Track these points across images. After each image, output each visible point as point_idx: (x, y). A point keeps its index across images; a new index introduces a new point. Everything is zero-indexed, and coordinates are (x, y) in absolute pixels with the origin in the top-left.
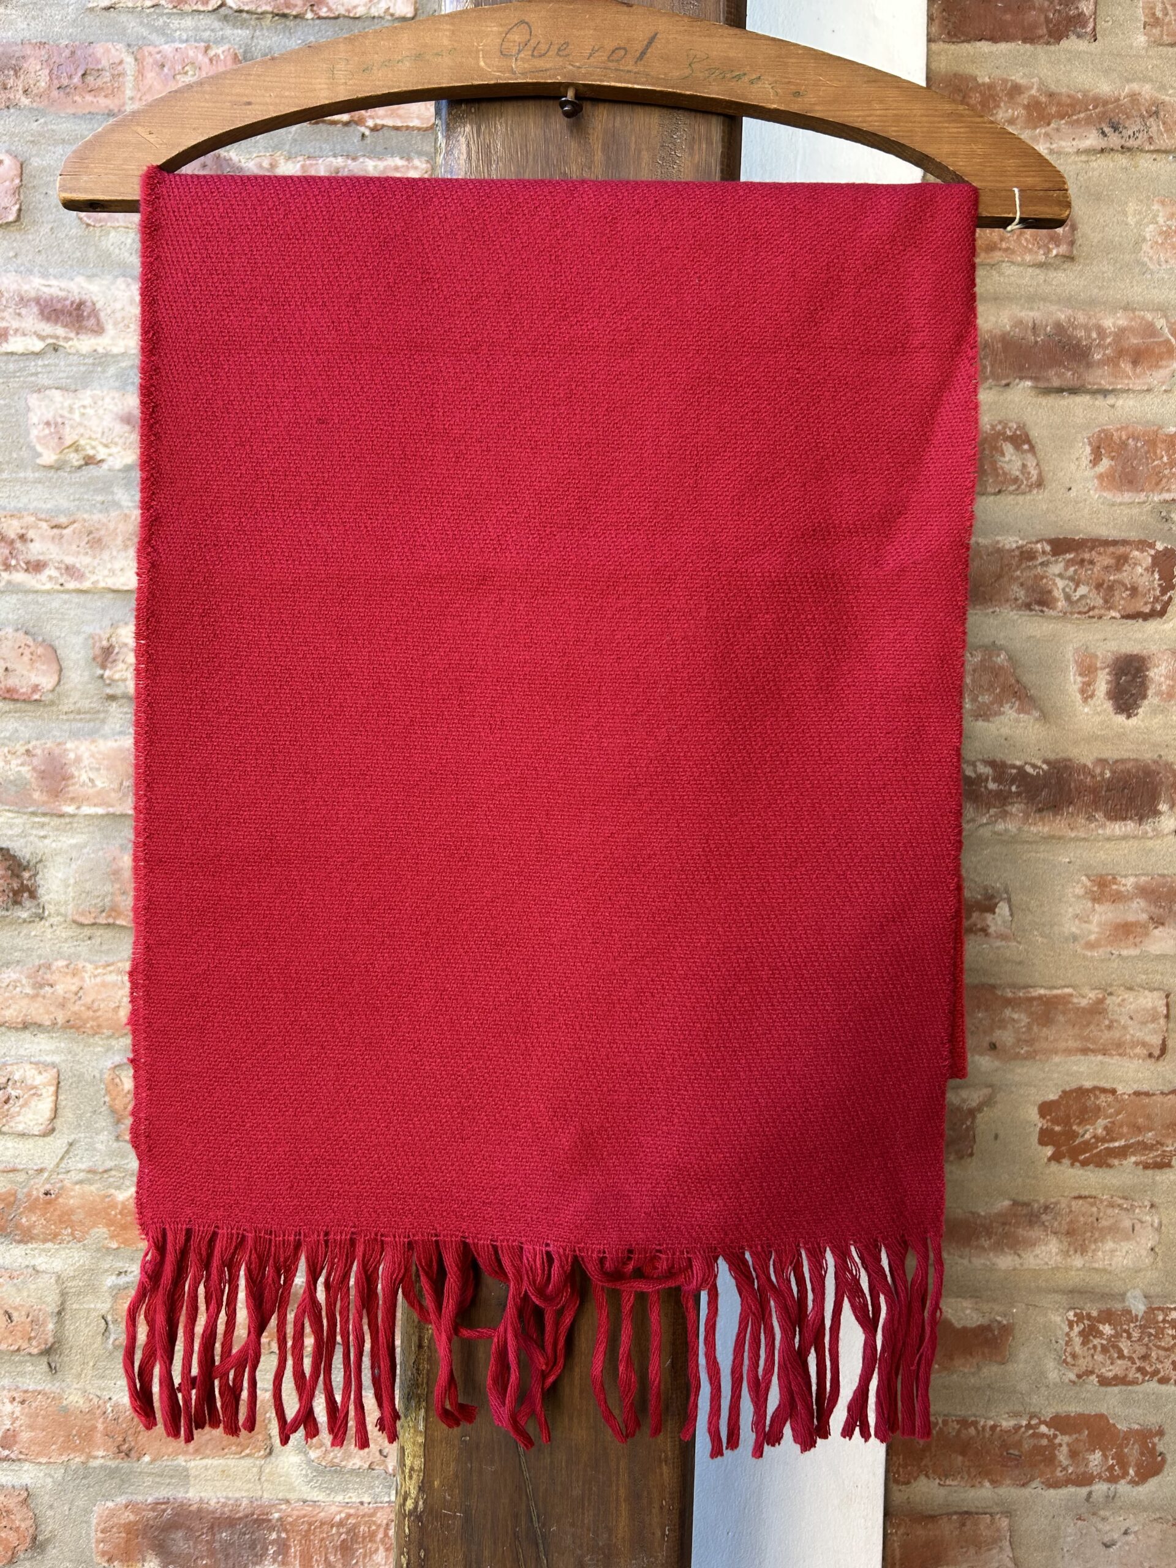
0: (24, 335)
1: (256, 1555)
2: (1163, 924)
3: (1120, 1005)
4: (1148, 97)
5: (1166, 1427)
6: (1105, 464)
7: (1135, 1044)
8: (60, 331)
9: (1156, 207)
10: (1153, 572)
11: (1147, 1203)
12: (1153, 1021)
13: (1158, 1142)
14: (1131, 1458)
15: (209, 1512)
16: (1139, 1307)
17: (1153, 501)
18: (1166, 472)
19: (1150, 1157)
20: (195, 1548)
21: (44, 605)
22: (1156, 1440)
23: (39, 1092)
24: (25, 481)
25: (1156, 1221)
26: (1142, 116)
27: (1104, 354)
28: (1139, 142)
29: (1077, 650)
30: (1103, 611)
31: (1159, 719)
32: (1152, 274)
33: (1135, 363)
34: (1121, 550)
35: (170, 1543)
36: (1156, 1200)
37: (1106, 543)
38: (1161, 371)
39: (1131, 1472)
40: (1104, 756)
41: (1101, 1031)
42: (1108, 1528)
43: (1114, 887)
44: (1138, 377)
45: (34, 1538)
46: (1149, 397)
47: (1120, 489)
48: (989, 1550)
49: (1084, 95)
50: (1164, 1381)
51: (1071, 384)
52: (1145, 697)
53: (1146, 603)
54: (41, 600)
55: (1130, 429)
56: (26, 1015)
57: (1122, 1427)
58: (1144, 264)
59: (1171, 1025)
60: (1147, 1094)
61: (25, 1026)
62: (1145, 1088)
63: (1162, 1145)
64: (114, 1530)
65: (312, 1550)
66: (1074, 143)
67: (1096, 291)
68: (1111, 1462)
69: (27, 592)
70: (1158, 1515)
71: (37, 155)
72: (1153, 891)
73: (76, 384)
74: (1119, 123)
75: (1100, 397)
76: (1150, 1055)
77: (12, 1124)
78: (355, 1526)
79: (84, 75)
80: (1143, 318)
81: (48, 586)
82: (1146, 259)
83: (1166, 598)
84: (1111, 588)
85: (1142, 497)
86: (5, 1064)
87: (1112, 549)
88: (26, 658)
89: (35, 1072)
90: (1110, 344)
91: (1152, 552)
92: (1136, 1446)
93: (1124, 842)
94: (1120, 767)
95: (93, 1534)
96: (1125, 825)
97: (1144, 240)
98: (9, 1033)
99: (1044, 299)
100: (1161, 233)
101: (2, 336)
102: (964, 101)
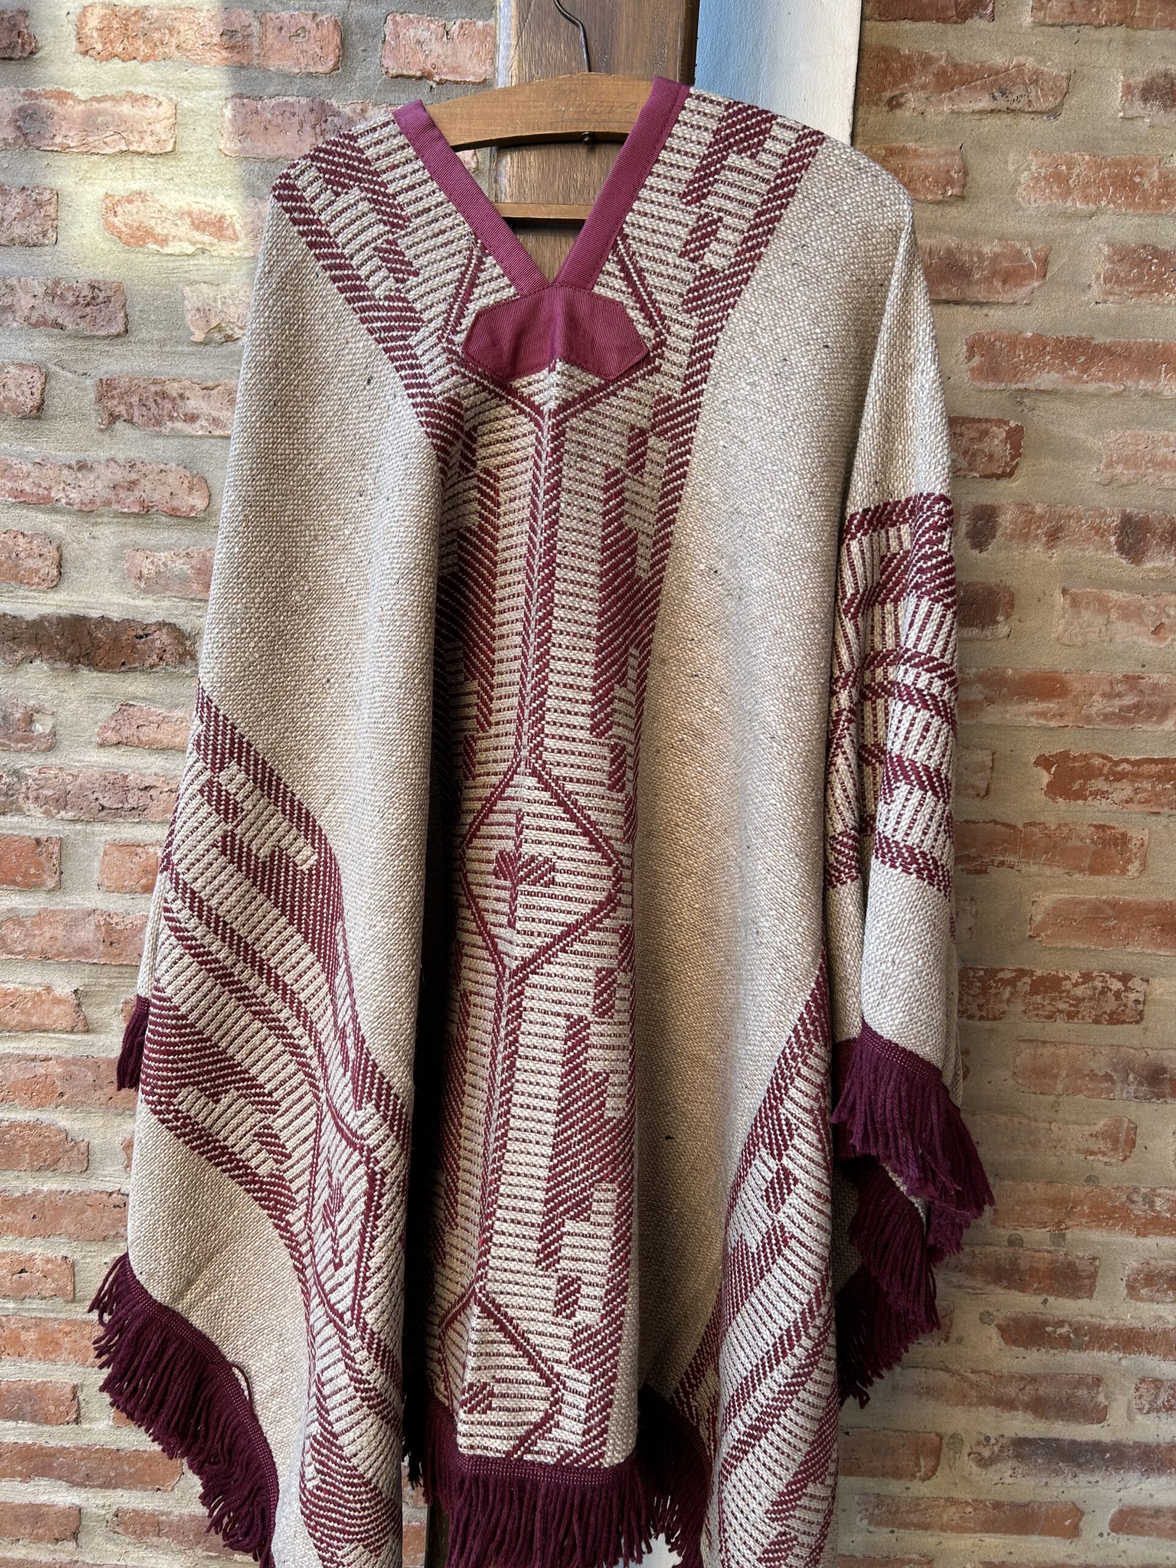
0: (180, 240)
2: (994, 703)
4: (1030, 68)
6: (977, 360)
7: (967, 787)
8: (207, 239)
9: (1030, 157)
10: (1006, 443)
11: (969, 898)
12: (984, 772)
13: (979, 856)
17: (1011, 390)
18: (1022, 367)
21: (197, 447)
24: (182, 353)
25: (974, 910)
26: (1025, 84)
27: (982, 275)
28: (1020, 105)
30: (967, 472)
31: (1003, 553)
32: (1023, 211)
33: (1004, 282)
34: (984, 426)
36: (975, 896)
37: (973, 420)
38: (1024, 288)
44: (1006, 293)
46: (1014, 308)
47: (986, 379)
49: (982, 66)
51: (955, 297)
52: (994, 537)
53: (999, 467)
54: (195, 443)
55: (998, 333)
58: (1018, 203)
59: (994, 775)
60: (974, 822)
62: (973, 818)
63: (981, 857)
66: (971, 105)
67: (980, 223)
69: (185, 437)
71: (187, 99)
72: (988, 679)
73: (218, 280)
74: (1006, 89)
75: (977, 308)
76: (980, 796)
79: (221, 35)
80: (1013, 246)
81: (200, 433)
82: (1020, 199)
83: (1014, 463)
84: (974, 455)
85: (1003, 385)
87: (977, 425)
88: (185, 486)
90: (987, 266)
91: (1007, 428)
93: (970, 644)
94: (972, 588)
96: (972, 630)
97: (1020, 183)
99: (940, 230)
100: (1033, 178)
101: (164, 241)
102: (888, 70)
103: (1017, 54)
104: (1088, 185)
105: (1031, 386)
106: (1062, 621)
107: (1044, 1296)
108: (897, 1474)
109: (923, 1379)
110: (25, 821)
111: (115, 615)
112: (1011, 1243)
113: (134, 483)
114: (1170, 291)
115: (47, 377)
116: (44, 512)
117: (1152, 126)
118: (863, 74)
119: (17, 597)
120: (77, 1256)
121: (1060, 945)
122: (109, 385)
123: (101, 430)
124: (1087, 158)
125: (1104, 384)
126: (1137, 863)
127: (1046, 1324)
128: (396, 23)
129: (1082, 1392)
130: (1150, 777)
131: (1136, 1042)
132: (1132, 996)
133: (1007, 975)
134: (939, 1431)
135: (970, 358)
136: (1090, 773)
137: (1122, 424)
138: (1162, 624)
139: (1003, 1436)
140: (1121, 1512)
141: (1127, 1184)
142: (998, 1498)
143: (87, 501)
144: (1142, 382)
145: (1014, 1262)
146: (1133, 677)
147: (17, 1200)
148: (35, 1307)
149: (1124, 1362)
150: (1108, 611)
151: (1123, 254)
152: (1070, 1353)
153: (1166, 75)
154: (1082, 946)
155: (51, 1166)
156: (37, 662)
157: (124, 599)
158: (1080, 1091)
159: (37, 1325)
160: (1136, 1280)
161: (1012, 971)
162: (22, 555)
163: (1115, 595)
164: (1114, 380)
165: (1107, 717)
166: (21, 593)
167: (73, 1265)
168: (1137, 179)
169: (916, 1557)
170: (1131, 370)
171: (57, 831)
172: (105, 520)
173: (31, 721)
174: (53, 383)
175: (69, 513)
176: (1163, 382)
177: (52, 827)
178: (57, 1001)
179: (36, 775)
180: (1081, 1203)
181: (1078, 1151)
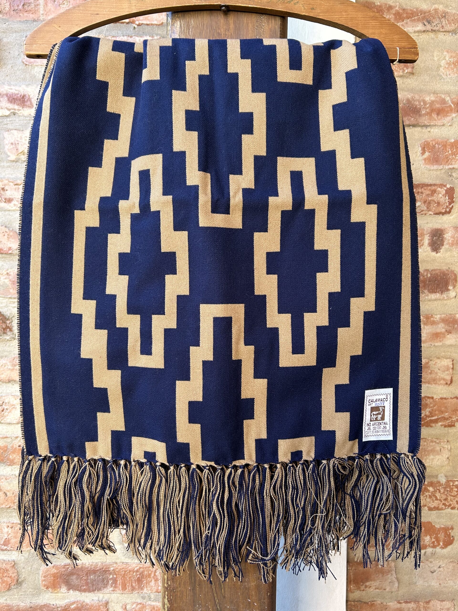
0: (2, 108)
1: (104, 584)
2: (451, 333)
3: (434, 365)
4: (441, 10)
5: (454, 527)
6: (427, 154)
7: (440, 379)
8: (16, 107)
9: (445, 53)
10: (446, 196)
11: (446, 440)
12: (447, 371)
13: (450, 417)
14: (441, 539)
15: (85, 568)
16: (443, 480)
17: (446, 169)
18: (450, 157)
19: (447, 422)
20: (80, 582)
21: (12, 216)
22: (450, 531)
23: (15, 407)
24: (3, 167)
25: (449, 447)
26: (439, 18)
27: (426, 111)
28: (438, 28)
30: (426, 212)
31: (448, 254)
32: (444, 79)
33: (438, 114)
34: (433, 188)
35: (71, 581)
36: (449, 439)
37: (428, 185)
38: (448, 117)
39: (441, 544)
40: (428, 268)
41: (428, 375)
42: (432, 565)
43: (432, 319)
44: (439, 120)
45: (17, 581)
46: (443, 128)
47: (432, 164)
48: (387, 575)
49: (417, 10)
50: (453, 508)
51: (413, 123)
52: (443, 245)
53: (443, 209)
54: (11, 214)
55: (436, 140)
56: (10, 377)
57: (437, 526)
58: (441, 76)
59: (454, 372)
60: (445, 399)
61: (9, 381)
62: (445, 396)
63: (451, 418)
64: (49, 576)
65: (126, 582)
66: (413, 28)
67: (422, 86)
68: (433, 540)
69: (6, 211)
70: (452, 560)
72: (447, 320)
73: (23, 128)
74: (430, 21)
75: (424, 128)
76: (446, 384)
77: (5, 419)
78: (143, 572)
79: (23, 5)
80: (441, 97)
81: (14, 208)
82: (442, 74)
83: (451, 206)
84: (429, 203)
85: (441, 167)
86: (2, 396)
87: (429, 188)
88: (6, 237)
89: (14, 399)
90: (428, 107)
91: (445, 188)
92: (443, 534)
93: (435, 302)
94: (434, 272)
95: (40, 578)
96: (436, 295)
97: (441, 66)
98: (3, 384)
99: (402, 90)
100: (447, 63)
103: (434, 4)
135: (423, 153)
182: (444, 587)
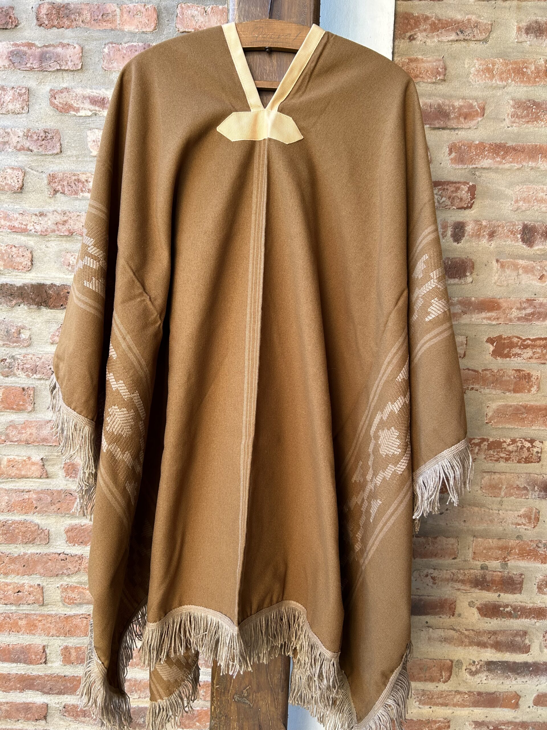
0: (85, 110)
2: (466, 313)
4: (474, 20)
6: (453, 154)
8: (97, 108)
9: (475, 61)
10: (468, 193)
12: (461, 346)
17: (469, 168)
18: (474, 157)
24: (87, 161)
26: (471, 27)
27: (454, 115)
28: (470, 37)
29: (441, 220)
30: (450, 207)
31: (467, 245)
32: (473, 86)
33: (465, 118)
34: (458, 185)
37: (453, 183)
38: (474, 121)
40: (449, 256)
43: (450, 301)
44: (466, 123)
46: (470, 130)
47: (458, 163)
49: (451, 20)
51: (442, 126)
52: (464, 236)
53: (465, 204)
55: (463, 142)
58: (470, 82)
59: (467, 347)
66: (447, 38)
67: (453, 92)
71: (87, 45)
72: (463, 302)
74: (463, 30)
75: (453, 131)
76: (460, 357)
79: (102, 15)
80: (469, 102)
82: (471, 80)
83: (472, 202)
84: (453, 198)
85: (466, 166)
87: (454, 185)
90: (457, 111)
91: (468, 186)
93: (454, 286)
94: (454, 260)
96: (455, 280)
97: (471, 73)
99: (434, 95)
100: (477, 71)
101: (78, 110)
102: (409, 23)
103: (467, 14)
104: (502, 73)
105: (479, 166)
106: (497, 275)
107: (499, 593)
108: (432, 680)
109: (443, 634)
110: (17, 380)
111: (58, 283)
112: (482, 568)
113: (65, 222)
114: (542, 120)
115: (25, 174)
116: (24, 236)
117: (531, 45)
118: (397, 25)
119: (12, 275)
120: (44, 584)
121: (501, 427)
122: (53, 177)
123: (50, 197)
124: (501, 60)
125: (513, 164)
126: (535, 387)
127: (500, 606)
128: (182, 8)
129: (518, 639)
130: (540, 346)
131: (538, 472)
132: (535, 450)
133: (476, 441)
134: (451, 659)
135: (450, 154)
136: (512, 345)
137: (521, 183)
138: (543, 275)
139: (481, 660)
140: (538, 696)
141: (536, 539)
142: (480, 690)
143: (44, 230)
144: (530, 163)
145: (484, 577)
146: (531, 300)
147: (16, 558)
148: (25, 609)
149: (537, 624)
150: (517, 269)
151: (519, 104)
152: (512, 620)
153: (536, 22)
154: (511, 427)
155: (32, 541)
156: (22, 305)
157: (62, 275)
158: (513, 495)
159: (26, 617)
160: (541, 584)
161: (478, 439)
162: (15, 256)
163: (521, 262)
164: (517, 162)
165: (519, 319)
166: (14, 273)
167: (42, 588)
168: (525, 70)
169: (442, 719)
170: (525, 158)
171: (32, 384)
172: (53, 239)
173: (20, 333)
174: (28, 176)
175: (36, 236)
176: (540, 162)
177: (30, 382)
178: (33, 464)
179: (22, 358)
180: (515, 548)
181: (512, 524)
182: (450, 526)
